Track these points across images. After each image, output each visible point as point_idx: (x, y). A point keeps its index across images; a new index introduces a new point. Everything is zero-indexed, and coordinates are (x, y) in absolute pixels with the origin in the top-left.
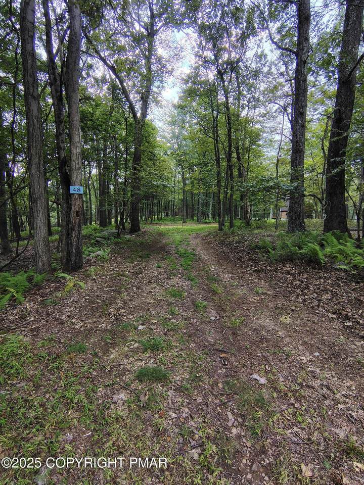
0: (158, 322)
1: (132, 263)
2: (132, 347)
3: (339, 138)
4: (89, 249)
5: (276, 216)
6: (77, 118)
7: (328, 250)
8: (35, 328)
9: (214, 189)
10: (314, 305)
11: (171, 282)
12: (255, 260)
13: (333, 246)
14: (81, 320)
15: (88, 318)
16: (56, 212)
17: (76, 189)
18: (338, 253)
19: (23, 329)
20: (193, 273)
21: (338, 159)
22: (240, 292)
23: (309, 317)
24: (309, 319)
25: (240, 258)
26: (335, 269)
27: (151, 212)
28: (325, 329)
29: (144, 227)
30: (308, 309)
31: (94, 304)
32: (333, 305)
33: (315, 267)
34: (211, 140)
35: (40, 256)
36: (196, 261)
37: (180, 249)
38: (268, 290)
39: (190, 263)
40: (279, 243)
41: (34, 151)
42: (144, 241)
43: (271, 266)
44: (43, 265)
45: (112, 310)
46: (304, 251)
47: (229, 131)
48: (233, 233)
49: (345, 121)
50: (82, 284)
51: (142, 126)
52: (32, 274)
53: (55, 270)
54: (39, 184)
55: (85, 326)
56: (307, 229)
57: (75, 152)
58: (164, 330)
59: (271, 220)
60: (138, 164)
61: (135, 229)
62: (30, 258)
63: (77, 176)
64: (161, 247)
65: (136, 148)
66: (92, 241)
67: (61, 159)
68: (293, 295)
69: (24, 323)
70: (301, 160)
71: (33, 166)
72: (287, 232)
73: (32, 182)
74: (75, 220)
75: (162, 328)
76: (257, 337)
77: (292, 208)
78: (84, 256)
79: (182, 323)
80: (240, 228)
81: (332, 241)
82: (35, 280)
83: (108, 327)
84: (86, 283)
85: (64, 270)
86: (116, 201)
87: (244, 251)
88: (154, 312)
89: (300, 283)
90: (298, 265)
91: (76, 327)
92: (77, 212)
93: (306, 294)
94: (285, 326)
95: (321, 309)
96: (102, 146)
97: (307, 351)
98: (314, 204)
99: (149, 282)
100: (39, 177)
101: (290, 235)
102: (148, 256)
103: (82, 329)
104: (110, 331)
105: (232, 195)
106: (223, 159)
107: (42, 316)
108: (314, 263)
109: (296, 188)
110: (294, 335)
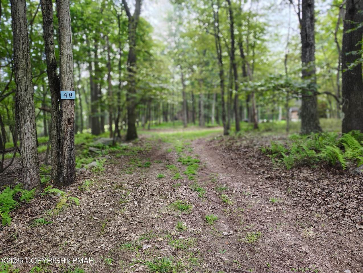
0: (164, 239)
1: (131, 173)
2: (137, 270)
3: (354, 29)
4: (82, 160)
5: (287, 117)
6: (67, 17)
7: (349, 153)
8: (25, 252)
9: (218, 90)
10: (338, 214)
11: (175, 194)
12: (267, 166)
13: (354, 149)
14: (77, 241)
15: (84, 239)
16: (42, 120)
17: (68, 95)
18: (361, 156)
19: (11, 254)
20: (200, 183)
21: (354, 53)
22: (254, 202)
23: (334, 229)
24: (334, 231)
25: (250, 165)
26: (359, 174)
27: (148, 118)
28: (354, 242)
29: (141, 133)
30: (332, 220)
31: (91, 221)
32: (360, 215)
33: (336, 172)
34: (212, 37)
35: (28, 170)
36: (202, 170)
37: (183, 157)
38: (285, 200)
39: (195, 172)
40: (293, 147)
41: (21, 54)
42: (142, 149)
43: (286, 173)
44: (32, 179)
45: (112, 228)
46: (322, 154)
47: (232, 26)
48: (240, 137)
49: (359, 12)
50: (76, 200)
51: (137, 23)
52: (20, 190)
53: (44, 185)
54: (26, 90)
55: (83, 247)
56: (323, 129)
57: (65, 53)
58: (172, 248)
59: (281, 122)
60: (133, 65)
61: (132, 135)
62: (14, 173)
63: (68, 79)
64: (162, 155)
65: (131, 48)
66: (85, 151)
67: (51, 62)
68: (313, 204)
69: (13, 246)
70: (312, 54)
71: (20, 71)
72: (301, 134)
73: (19, 88)
74: (66, 128)
75: (169, 247)
76: (278, 254)
77: (304, 107)
78: (77, 168)
79: (192, 240)
80: (247, 131)
81: (353, 143)
82: (23, 197)
83: (108, 248)
84: (81, 199)
85: (55, 185)
86: (110, 106)
87: (254, 156)
88: (158, 228)
89: (321, 191)
90: (317, 171)
91: (72, 249)
92: (69, 120)
93: (327, 203)
94: (309, 240)
95: (346, 219)
96: (92, 47)
97: (336, 268)
98: (327, 102)
99: (151, 195)
100: (26, 83)
101: (305, 137)
102: (148, 165)
103: (79, 251)
104: (112, 253)
105: (237, 96)
106: (225, 57)
107: (33, 238)
108: (335, 167)
109: (309, 86)
110: (318, 249)
